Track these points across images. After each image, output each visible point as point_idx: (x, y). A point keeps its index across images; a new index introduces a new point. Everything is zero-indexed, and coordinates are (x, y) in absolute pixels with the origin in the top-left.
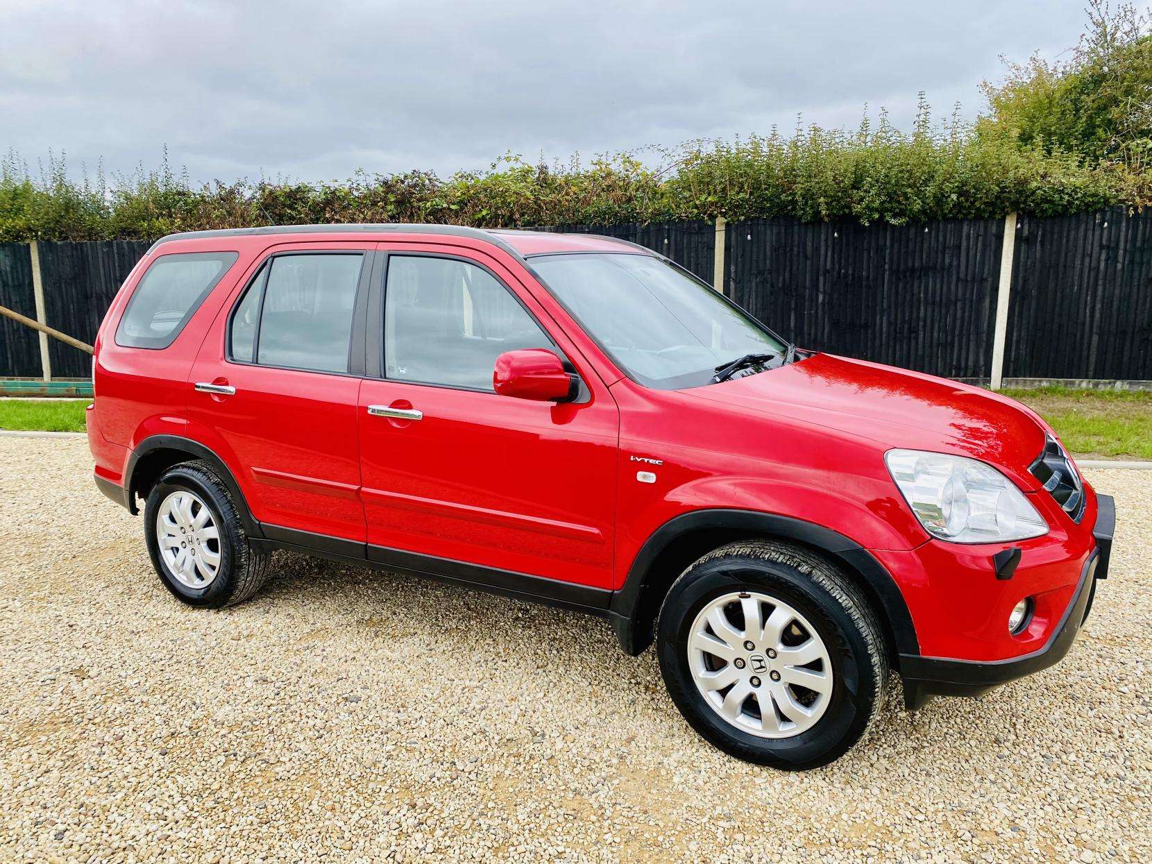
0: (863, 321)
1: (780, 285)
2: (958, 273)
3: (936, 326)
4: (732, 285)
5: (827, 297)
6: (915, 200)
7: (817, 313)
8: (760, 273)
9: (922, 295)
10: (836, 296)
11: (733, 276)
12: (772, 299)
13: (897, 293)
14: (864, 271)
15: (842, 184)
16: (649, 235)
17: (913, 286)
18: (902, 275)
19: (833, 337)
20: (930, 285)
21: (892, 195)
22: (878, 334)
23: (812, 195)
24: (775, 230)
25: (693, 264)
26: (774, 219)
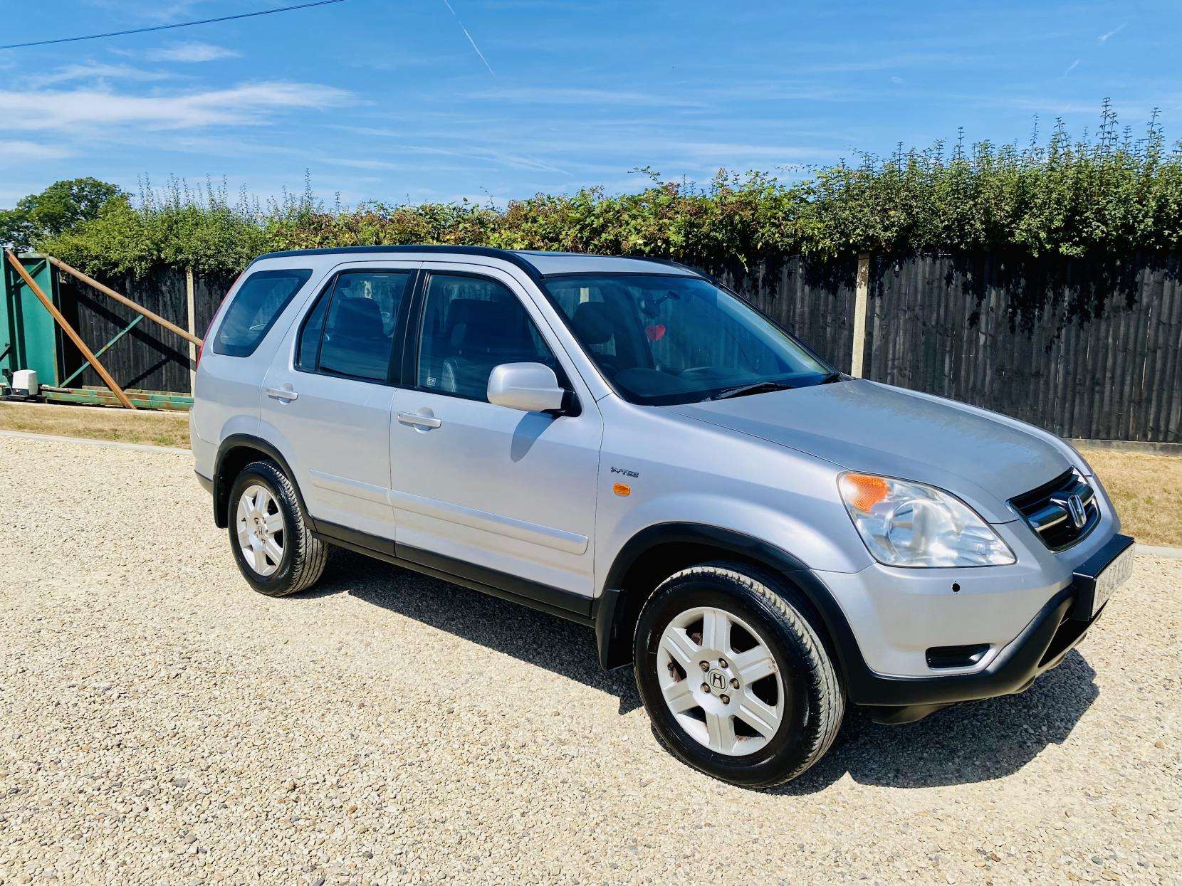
0: (1034, 369)
1: (933, 323)
2: (1159, 314)
3: (1128, 378)
4: (877, 321)
5: (989, 338)
6: (1098, 227)
7: (976, 358)
8: (911, 308)
9: (1110, 340)
10: (1000, 338)
11: (877, 310)
12: (923, 338)
13: (1078, 337)
14: (1037, 310)
15: (1006, 208)
16: (782, 263)
17: (1098, 329)
18: (1085, 317)
19: (996, 386)
20: (1122, 328)
21: (1069, 221)
22: (1052, 385)
23: (970, 220)
24: (929, 260)
25: (831, 297)
26: (928, 248)
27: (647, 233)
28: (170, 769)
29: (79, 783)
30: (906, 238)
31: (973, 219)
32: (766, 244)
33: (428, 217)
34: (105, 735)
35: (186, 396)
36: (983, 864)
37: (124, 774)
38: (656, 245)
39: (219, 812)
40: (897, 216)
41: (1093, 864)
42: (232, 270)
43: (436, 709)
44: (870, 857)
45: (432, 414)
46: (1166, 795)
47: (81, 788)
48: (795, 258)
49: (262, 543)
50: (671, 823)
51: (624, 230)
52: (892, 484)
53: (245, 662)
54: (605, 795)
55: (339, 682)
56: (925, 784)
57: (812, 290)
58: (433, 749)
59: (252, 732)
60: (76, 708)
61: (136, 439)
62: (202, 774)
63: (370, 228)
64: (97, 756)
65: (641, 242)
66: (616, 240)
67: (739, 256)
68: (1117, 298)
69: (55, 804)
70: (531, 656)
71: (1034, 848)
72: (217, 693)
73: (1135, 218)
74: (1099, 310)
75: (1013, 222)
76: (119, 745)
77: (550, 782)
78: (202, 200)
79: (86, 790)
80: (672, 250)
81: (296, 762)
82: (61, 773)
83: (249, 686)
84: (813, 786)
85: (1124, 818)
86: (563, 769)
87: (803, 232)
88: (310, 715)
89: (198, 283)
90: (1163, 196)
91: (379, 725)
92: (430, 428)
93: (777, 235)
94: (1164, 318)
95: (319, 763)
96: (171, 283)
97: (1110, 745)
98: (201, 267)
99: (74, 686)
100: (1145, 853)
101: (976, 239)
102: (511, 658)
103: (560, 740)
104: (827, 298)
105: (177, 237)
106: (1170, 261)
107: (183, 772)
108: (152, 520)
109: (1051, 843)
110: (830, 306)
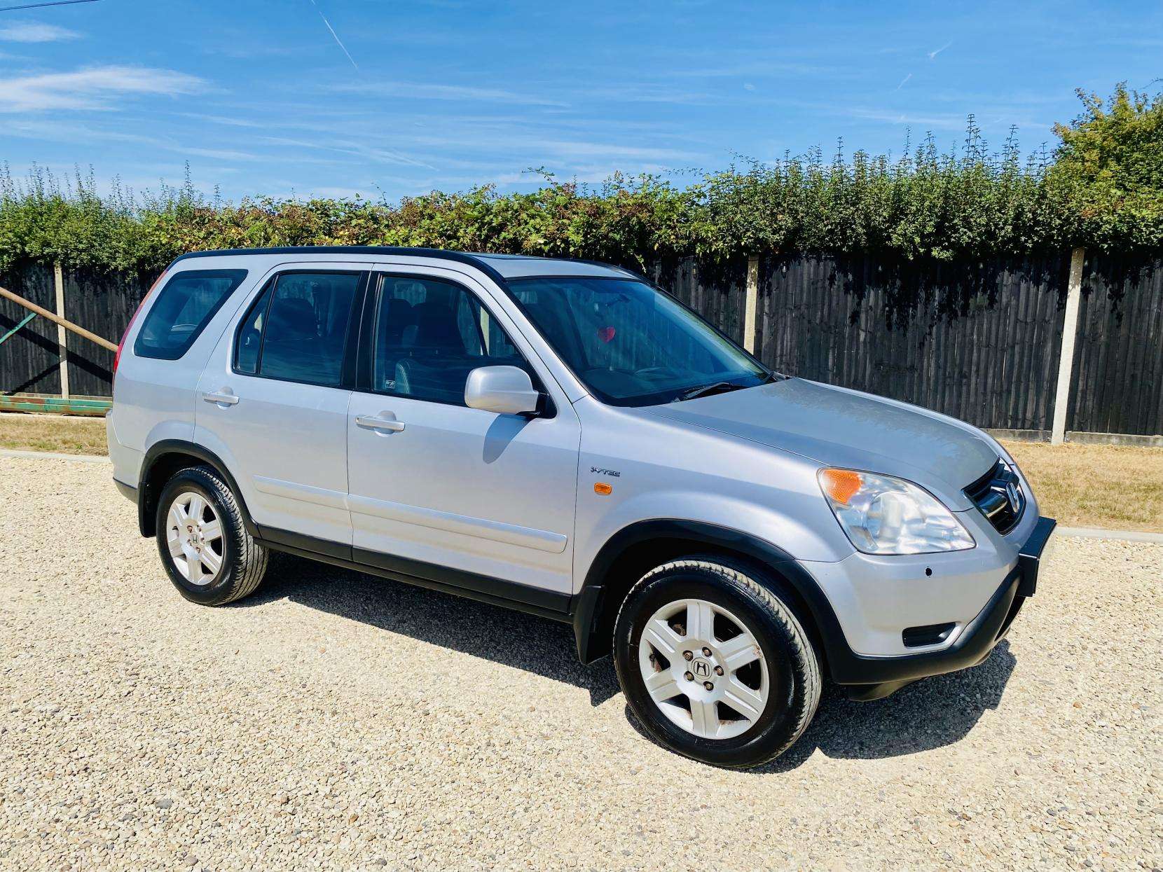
0: (909, 364)
1: (818, 321)
2: (1017, 313)
3: (991, 372)
4: (766, 320)
5: (868, 335)
6: (965, 233)
7: (857, 353)
8: (797, 307)
9: (975, 337)
10: (879, 334)
11: (766, 310)
12: (808, 336)
13: (947, 333)
14: (911, 309)
15: (884, 214)
16: (677, 264)
17: (964, 327)
18: (953, 315)
19: (875, 380)
20: (985, 326)
21: (939, 227)
22: (925, 378)
23: (851, 224)
24: (813, 262)
25: (723, 296)
26: (813, 250)
27: (547, 233)
28: (148, 791)
29: (53, 812)
30: (794, 241)
31: (855, 223)
32: (662, 245)
33: (319, 212)
34: (68, 759)
35: (55, 398)
36: (957, 823)
37: (99, 799)
38: (555, 244)
39: (214, 831)
40: (785, 220)
41: (1050, 816)
42: (107, 266)
43: (410, 712)
44: (857, 825)
45: (394, 418)
46: (1093, 750)
47: (56, 817)
48: (689, 259)
49: (196, 552)
50: (669, 807)
51: (523, 229)
52: (864, 478)
53: (199, 675)
54: (600, 785)
55: (305, 690)
56: (888, 755)
57: (705, 290)
58: (420, 751)
59: (227, 746)
60: (26, 734)
61: (13, 445)
62: (186, 794)
63: (258, 223)
64: (65, 782)
65: (542, 241)
66: (515, 239)
67: (637, 257)
68: (981, 298)
69: (32, 836)
70: (492, 655)
71: (997, 805)
72: (177, 709)
73: (996, 225)
74: (965, 308)
75: (890, 227)
76: (86, 770)
77: (543, 776)
78: (70, 192)
79: (62, 818)
80: (572, 249)
81: (281, 774)
82: (30, 804)
83: (209, 700)
84: (790, 763)
85: (1065, 773)
86: (553, 763)
87: (697, 235)
88: (282, 726)
89: (68, 278)
90: (1020, 206)
91: (357, 731)
92: (392, 431)
93: (672, 237)
94: (1021, 317)
95: (307, 773)
96: (38, 278)
97: (1036, 707)
98: (71, 262)
99: (16, 711)
100: (1090, 803)
101: (857, 243)
102: (472, 658)
103: (542, 735)
104: (719, 297)
105: (42, 230)
106: (1025, 265)
107: (163, 792)
108: (53, 531)
109: (1009, 800)
110: (722, 305)
